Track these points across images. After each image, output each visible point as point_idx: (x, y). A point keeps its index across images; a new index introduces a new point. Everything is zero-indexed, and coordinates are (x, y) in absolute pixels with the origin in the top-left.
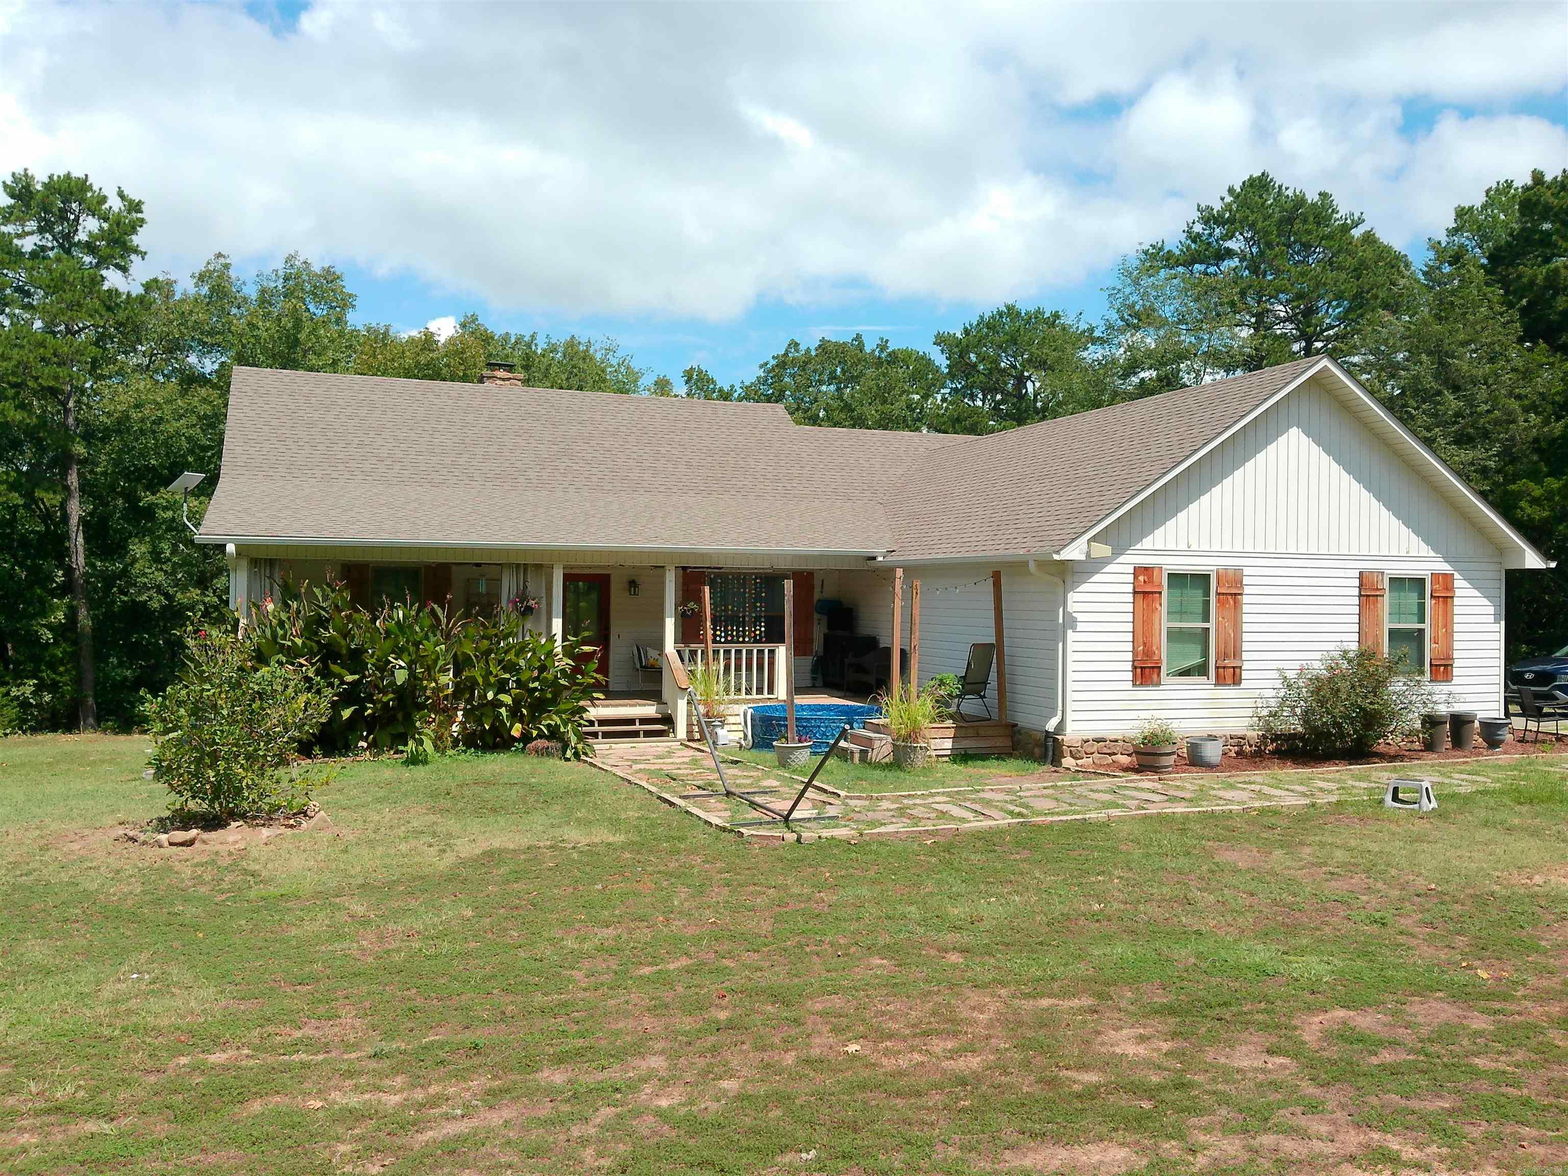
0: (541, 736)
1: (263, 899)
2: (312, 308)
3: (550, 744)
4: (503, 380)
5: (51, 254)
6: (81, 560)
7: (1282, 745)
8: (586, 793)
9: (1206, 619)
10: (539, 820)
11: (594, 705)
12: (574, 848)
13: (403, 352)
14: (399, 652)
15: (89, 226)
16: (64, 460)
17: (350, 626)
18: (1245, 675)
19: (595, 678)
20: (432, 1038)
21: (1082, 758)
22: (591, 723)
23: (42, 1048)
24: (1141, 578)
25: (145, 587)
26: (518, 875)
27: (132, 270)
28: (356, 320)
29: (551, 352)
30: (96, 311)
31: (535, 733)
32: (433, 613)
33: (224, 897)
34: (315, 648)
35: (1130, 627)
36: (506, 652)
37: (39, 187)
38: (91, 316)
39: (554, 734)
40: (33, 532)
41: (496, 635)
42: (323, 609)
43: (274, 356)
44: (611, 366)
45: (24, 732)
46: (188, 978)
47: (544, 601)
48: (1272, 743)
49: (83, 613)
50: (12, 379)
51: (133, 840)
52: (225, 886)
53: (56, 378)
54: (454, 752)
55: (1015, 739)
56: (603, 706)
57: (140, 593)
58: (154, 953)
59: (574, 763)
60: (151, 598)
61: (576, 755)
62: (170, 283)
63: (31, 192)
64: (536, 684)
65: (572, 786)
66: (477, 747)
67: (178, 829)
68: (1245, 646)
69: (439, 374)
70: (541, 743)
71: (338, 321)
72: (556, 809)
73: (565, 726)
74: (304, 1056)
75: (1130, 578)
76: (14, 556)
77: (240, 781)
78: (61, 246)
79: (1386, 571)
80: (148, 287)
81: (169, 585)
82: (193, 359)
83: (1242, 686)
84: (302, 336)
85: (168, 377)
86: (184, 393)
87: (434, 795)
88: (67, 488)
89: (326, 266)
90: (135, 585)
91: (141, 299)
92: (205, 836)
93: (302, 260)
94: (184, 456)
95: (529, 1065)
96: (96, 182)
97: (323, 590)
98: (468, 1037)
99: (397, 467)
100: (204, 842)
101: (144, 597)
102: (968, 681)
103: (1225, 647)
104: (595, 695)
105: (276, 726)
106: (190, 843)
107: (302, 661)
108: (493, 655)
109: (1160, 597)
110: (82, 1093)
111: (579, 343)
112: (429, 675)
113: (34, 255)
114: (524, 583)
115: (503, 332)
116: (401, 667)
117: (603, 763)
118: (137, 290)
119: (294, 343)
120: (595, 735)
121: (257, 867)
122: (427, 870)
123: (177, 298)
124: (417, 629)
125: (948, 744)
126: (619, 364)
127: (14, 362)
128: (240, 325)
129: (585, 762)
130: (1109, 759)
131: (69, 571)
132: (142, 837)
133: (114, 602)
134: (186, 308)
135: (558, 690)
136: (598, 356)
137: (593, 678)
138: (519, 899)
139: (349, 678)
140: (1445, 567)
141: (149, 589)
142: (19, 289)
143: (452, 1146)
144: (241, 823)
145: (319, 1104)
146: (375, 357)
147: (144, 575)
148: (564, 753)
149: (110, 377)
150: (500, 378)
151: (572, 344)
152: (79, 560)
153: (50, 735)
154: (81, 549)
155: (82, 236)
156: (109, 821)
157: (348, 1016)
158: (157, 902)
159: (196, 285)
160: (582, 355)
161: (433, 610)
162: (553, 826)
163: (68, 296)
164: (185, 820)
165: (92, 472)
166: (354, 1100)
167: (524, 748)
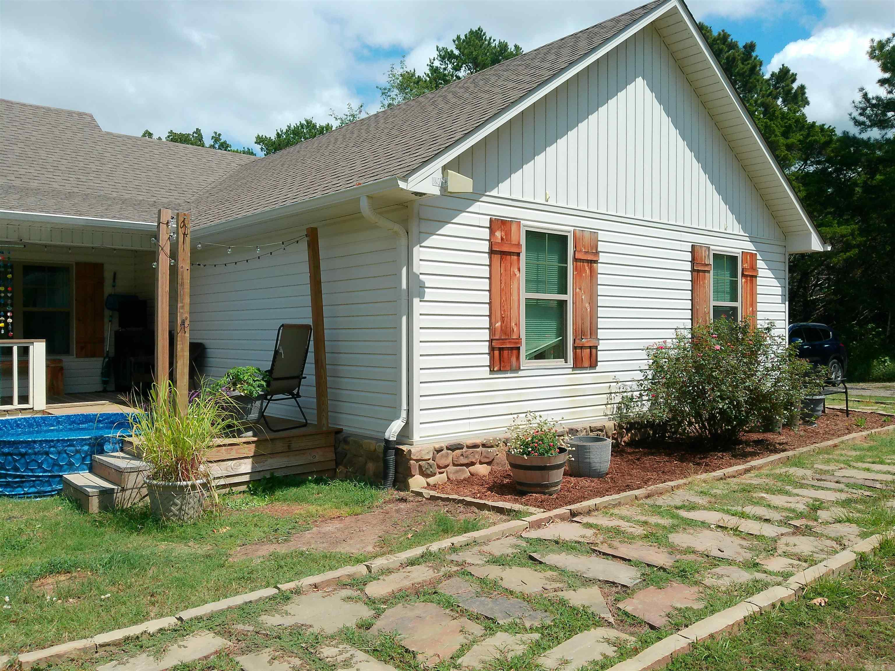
7: (635, 435)
9: (563, 290)
18: (601, 356)
21: (434, 475)
24: (498, 234)
35: (485, 297)
48: (627, 434)
55: (340, 449)
68: (601, 323)
75: (486, 233)
79: (712, 247)
83: (598, 369)
102: (276, 375)
103: (583, 323)
109: (519, 260)
125: (246, 466)
130: (466, 473)
140: (749, 247)
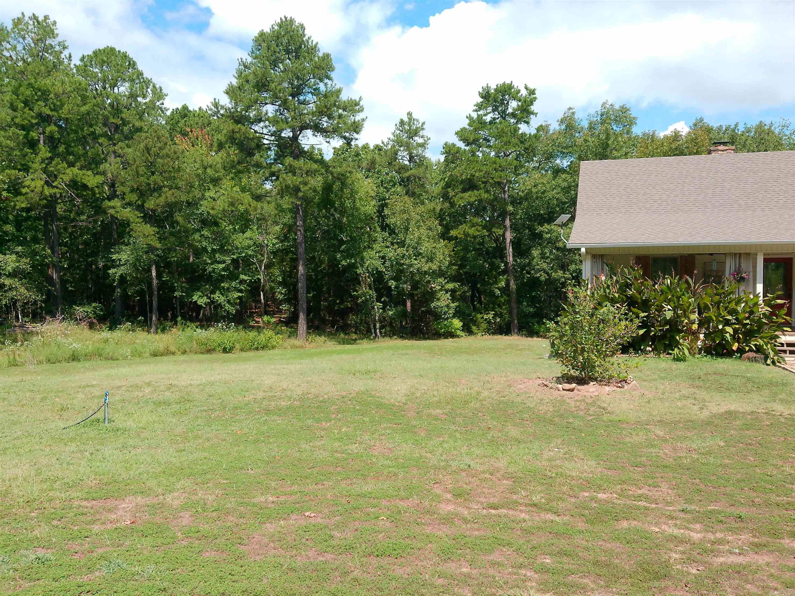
0: (751, 350)
1: (610, 421)
2: (615, 128)
3: (757, 355)
4: (723, 151)
5: (498, 121)
6: (511, 259)
8: (784, 385)
10: (756, 397)
11: (784, 335)
12: (780, 415)
13: (663, 144)
14: (669, 302)
15: (513, 104)
16: (503, 214)
17: (643, 287)
19: (785, 319)
20: (713, 508)
22: (782, 345)
23: (523, 475)
25: (539, 270)
26: (748, 427)
27: (531, 123)
28: (637, 130)
29: (747, 132)
30: (516, 144)
31: (747, 349)
32: (687, 281)
33: (591, 418)
34: (625, 299)
36: (729, 303)
37: (492, 91)
38: (514, 147)
39: (759, 349)
40: (491, 247)
41: (723, 293)
42: (629, 279)
43: (596, 154)
44: (786, 135)
45: (490, 334)
46: (581, 455)
47: (751, 274)
49: (512, 283)
50: (484, 180)
51: (546, 386)
52: (591, 412)
53: (501, 177)
54: (700, 356)
56: (789, 335)
57: (536, 273)
58: (563, 440)
59: (772, 367)
60: (541, 275)
61: (773, 362)
62: (547, 126)
63: (489, 94)
64: (748, 321)
65: (774, 380)
66: (712, 355)
67: (566, 383)
69: (683, 153)
70: (751, 354)
71: (628, 132)
72: (766, 392)
73: (767, 346)
74: (645, 503)
76: (484, 258)
77: (595, 363)
78: (502, 116)
80: (538, 130)
81: (549, 269)
82: (558, 161)
84: (610, 142)
85: (546, 171)
86: (554, 178)
87: (692, 378)
88: (505, 226)
89: (622, 105)
90: (534, 269)
91: (535, 136)
92: (579, 387)
93: (610, 103)
94: (554, 208)
95: (775, 534)
96: (515, 84)
97: (628, 270)
98: (735, 511)
99: (664, 204)
100: (579, 390)
101: (538, 275)
104: (785, 329)
105: (610, 337)
106: (572, 390)
107: (618, 305)
108: (722, 304)
110: (543, 500)
111: (765, 125)
112: (685, 314)
113: (491, 122)
114: (739, 264)
115: (718, 125)
116: (669, 310)
117: (792, 368)
118: (534, 132)
119: (605, 146)
120: (785, 352)
121: (605, 405)
122: (694, 418)
123: (551, 132)
124: (678, 290)
126: (790, 134)
127: (484, 172)
128: (580, 141)
129: (780, 367)
131: (506, 264)
132: (550, 385)
133: (524, 278)
134: (555, 137)
135: (761, 325)
136: (777, 131)
137: (784, 319)
138: (751, 439)
139: (642, 315)
141: (540, 271)
142: (485, 139)
143: (738, 569)
144: (595, 383)
145: (657, 530)
146: (647, 148)
147: (538, 265)
148: (766, 361)
149: (522, 174)
150: (721, 150)
151: (761, 125)
152: (510, 259)
153: (500, 336)
154: (511, 254)
155: (510, 110)
156: (534, 376)
157: (664, 487)
158: (561, 416)
159: (560, 125)
160: (767, 131)
161: (686, 279)
162: (765, 402)
163: (505, 139)
164: (568, 379)
165: (515, 218)
166: (676, 532)
167: (740, 357)
